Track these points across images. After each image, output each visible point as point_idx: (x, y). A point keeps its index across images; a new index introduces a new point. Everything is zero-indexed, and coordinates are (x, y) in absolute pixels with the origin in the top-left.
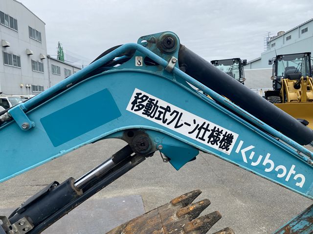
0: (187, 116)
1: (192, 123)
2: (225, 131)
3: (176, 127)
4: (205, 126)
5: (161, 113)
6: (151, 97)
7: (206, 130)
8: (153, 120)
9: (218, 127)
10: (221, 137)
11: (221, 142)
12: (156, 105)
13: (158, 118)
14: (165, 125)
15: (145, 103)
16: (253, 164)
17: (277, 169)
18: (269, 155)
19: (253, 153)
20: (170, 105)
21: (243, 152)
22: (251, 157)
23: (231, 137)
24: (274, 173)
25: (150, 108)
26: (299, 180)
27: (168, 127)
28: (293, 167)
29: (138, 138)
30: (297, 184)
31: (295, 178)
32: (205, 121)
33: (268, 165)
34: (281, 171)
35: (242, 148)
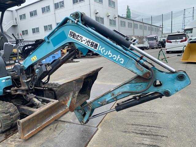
0: (84, 38)
1: (85, 40)
2: (95, 42)
3: (81, 41)
4: (89, 41)
5: (77, 37)
6: (74, 32)
7: (90, 42)
8: (75, 39)
9: (93, 41)
10: (94, 45)
11: (94, 46)
12: (75, 35)
13: (76, 39)
14: (78, 41)
15: (72, 34)
16: (105, 54)
17: (113, 56)
18: (110, 51)
19: (104, 50)
20: (79, 35)
21: (101, 50)
22: (104, 52)
23: (97, 45)
24: (112, 58)
25: (74, 35)
26: (122, 61)
27: (79, 41)
28: (119, 56)
29: (72, 45)
30: (121, 62)
31: (120, 60)
32: (89, 39)
33: (110, 55)
34: (114, 57)
35: (101, 48)
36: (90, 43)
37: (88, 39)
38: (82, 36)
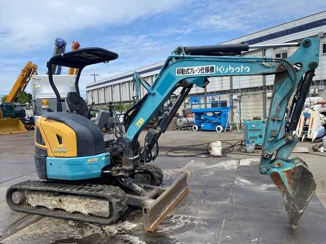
36: (204, 70)
37: (200, 67)
38: (192, 67)
